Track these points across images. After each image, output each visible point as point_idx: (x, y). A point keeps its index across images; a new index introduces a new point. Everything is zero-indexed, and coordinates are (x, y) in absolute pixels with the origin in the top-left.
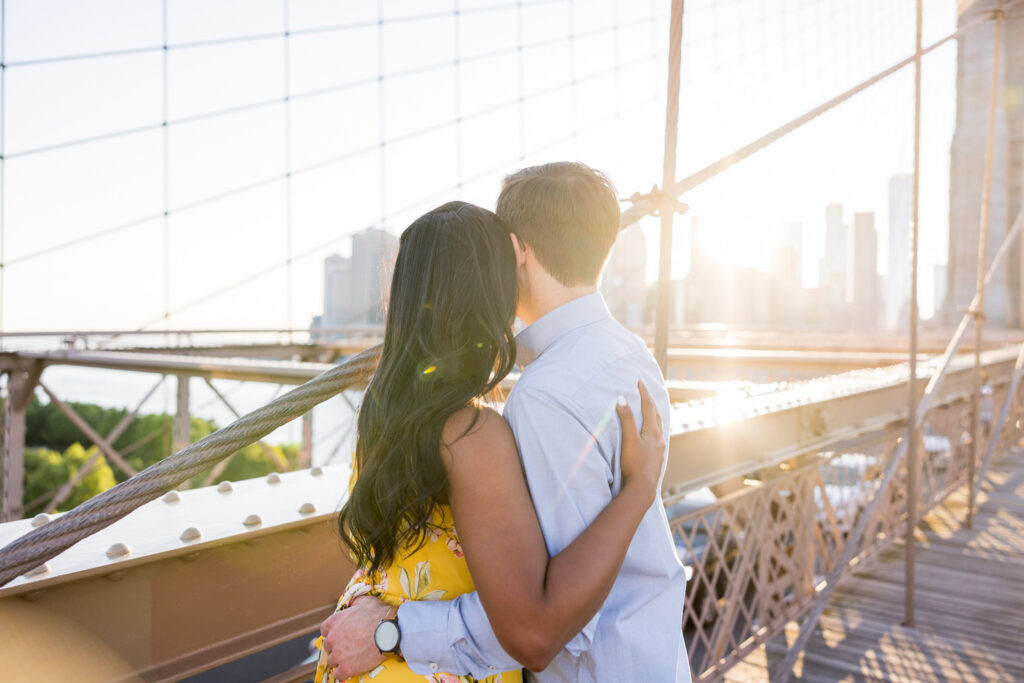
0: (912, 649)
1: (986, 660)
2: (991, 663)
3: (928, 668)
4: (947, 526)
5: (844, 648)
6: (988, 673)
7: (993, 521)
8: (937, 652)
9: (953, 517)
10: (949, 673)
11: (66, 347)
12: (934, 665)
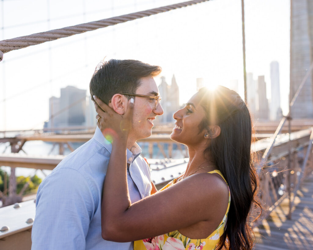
7: (301, 214)
9: (283, 213)
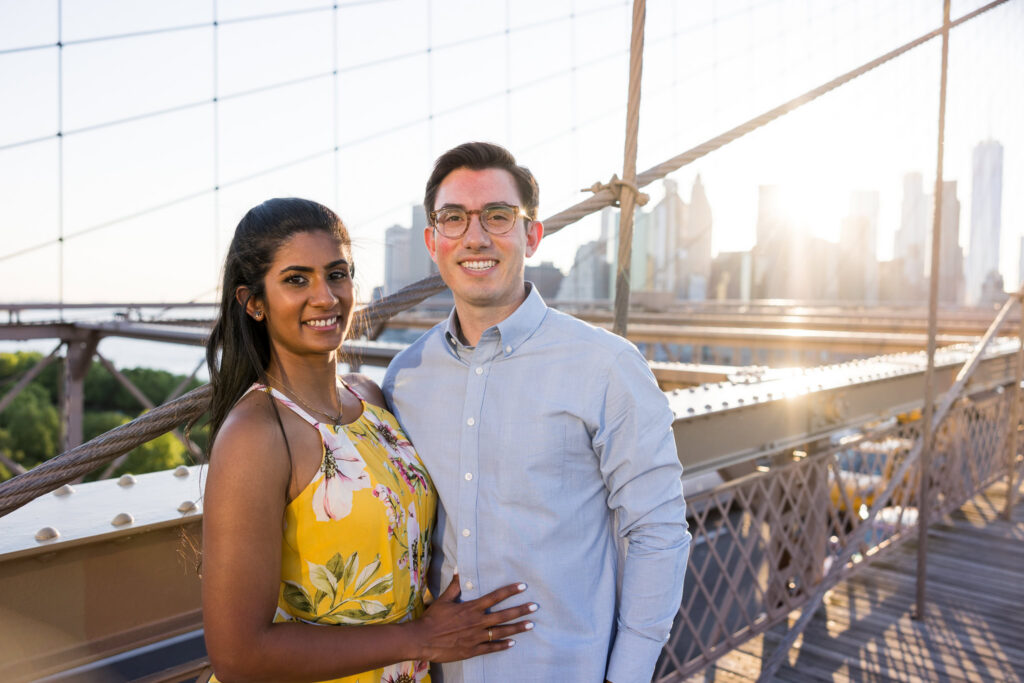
0: (918, 644)
1: (996, 659)
2: (1000, 662)
3: (929, 664)
4: (983, 516)
5: (846, 640)
6: (996, 673)
8: (944, 649)
9: (992, 507)
10: (952, 671)
11: (120, 319)
12: (938, 661)
